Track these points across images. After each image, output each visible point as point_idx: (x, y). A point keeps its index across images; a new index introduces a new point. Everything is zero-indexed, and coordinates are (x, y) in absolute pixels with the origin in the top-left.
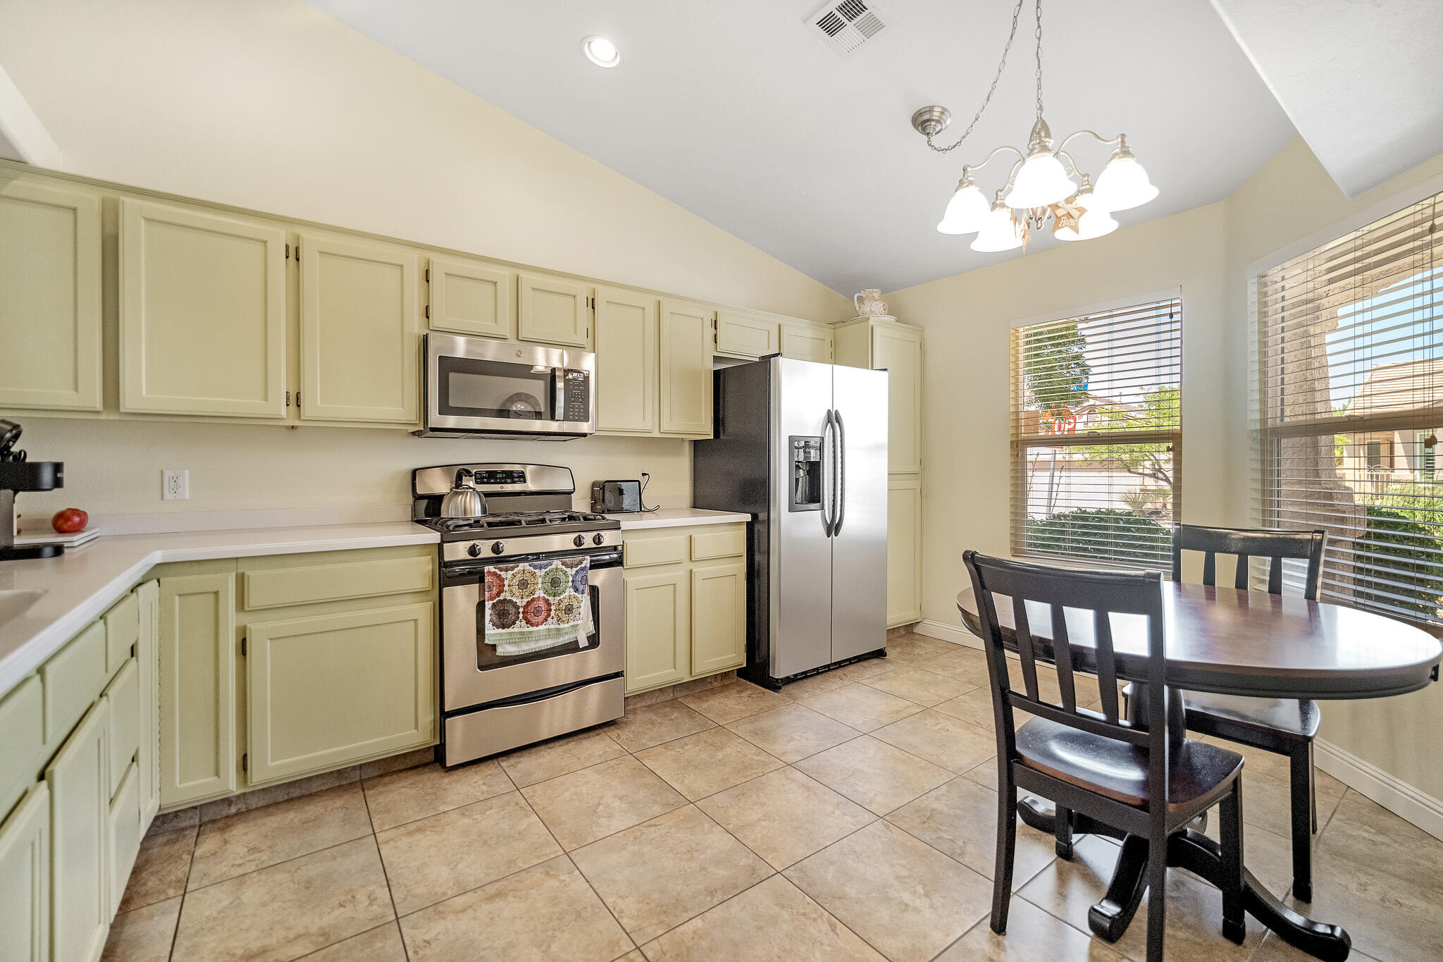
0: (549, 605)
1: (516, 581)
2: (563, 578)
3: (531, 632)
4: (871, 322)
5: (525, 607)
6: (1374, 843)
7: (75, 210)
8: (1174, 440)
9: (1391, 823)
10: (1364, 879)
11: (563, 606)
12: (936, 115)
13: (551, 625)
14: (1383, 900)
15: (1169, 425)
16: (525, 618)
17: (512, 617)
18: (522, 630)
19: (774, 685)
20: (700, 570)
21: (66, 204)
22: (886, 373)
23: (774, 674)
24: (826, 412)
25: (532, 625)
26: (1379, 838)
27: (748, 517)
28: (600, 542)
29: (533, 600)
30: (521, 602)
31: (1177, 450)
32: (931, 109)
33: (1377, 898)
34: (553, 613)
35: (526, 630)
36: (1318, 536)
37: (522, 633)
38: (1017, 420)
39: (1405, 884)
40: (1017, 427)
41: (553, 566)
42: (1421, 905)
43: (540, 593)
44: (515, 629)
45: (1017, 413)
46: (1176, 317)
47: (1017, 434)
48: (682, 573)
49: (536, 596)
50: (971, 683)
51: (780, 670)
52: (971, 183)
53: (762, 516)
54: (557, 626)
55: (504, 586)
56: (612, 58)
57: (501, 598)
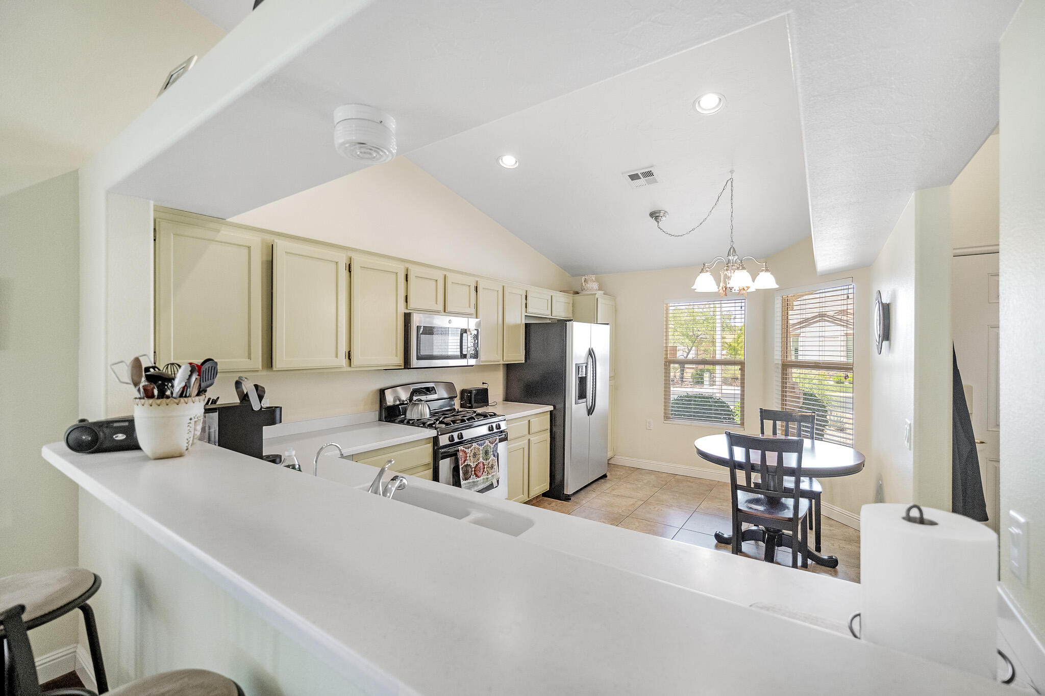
0: (484, 465)
1: (472, 454)
2: (489, 449)
3: (478, 481)
4: (597, 296)
5: (475, 467)
6: (831, 530)
7: (249, 248)
8: (742, 364)
9: (833, 522)
10: (832, 542)
11: (490, 465)
12: (662, 214)
13: (484, 477)
14: (839, 547)
15: (740, 358)
16: (475, 474)
17: (470, 474)
18: (474, 480)
19: (567, 498)
20: (534, 439)
21: (245, 244)
22: (608, 327)
23: (567, 491)
24: (588, 349)
25: (478, 477)
26: (832, 528)
27: (551, 408)
28: (500, 428)
29: (479, 463)
30: (473, 465)
31: (742, 370)
32: (659, 212)
33: (838, 547)
34: (485, 469)
35: (476, 480)
36: (814, 414)
37: (474, 482)
38: (667, 351)
39: (843, 542)
40: (667, 354)
41: (486, 444)
42: (850, 547)
43: (481, 460)
44: (470, 480)
45: (667, 347)
46: (743, 308)
47: (667, 358)
48: (525, 441)
49: (480, 461)
50: (655, 487)
51: (569, 490)
52: (707, 271)
53: (558, 406)
54: (487, 477)
55: (467, 457)
56: (512, 164)
57: (465, 464)
